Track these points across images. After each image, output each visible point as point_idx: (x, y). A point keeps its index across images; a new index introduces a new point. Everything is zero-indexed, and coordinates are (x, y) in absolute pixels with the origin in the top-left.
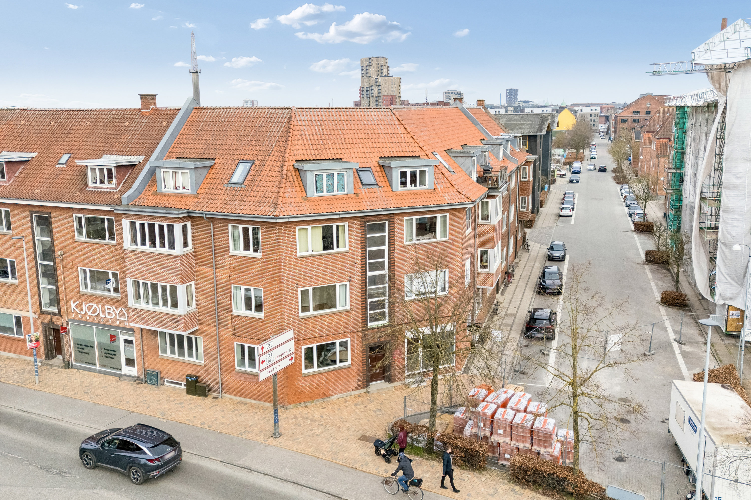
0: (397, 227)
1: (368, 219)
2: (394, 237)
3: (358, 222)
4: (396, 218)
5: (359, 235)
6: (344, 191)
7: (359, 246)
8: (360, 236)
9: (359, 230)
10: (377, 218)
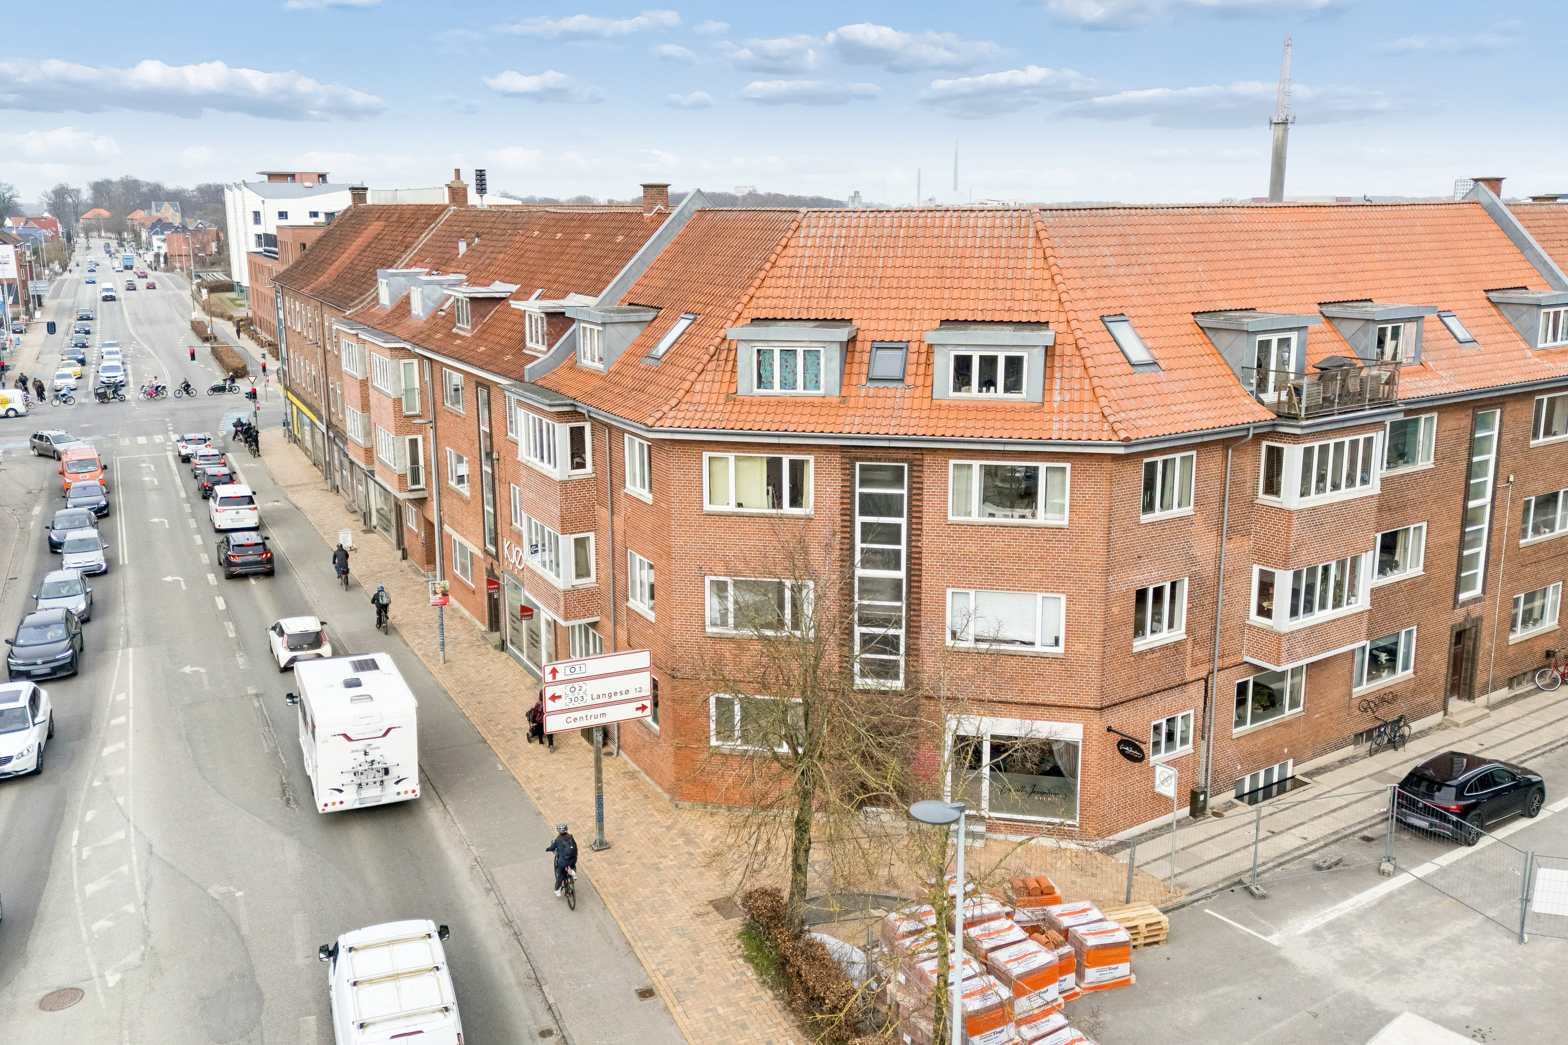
0: (929, 480)
1: (859, 453)
2: (921, 500)
3: (836, 458)
4: (928, 459)
5: (838, 485)
6: (819, 388)
7: (837, 509)
8: (839, 489)
9: (838, 475)
10: (880, 454)
